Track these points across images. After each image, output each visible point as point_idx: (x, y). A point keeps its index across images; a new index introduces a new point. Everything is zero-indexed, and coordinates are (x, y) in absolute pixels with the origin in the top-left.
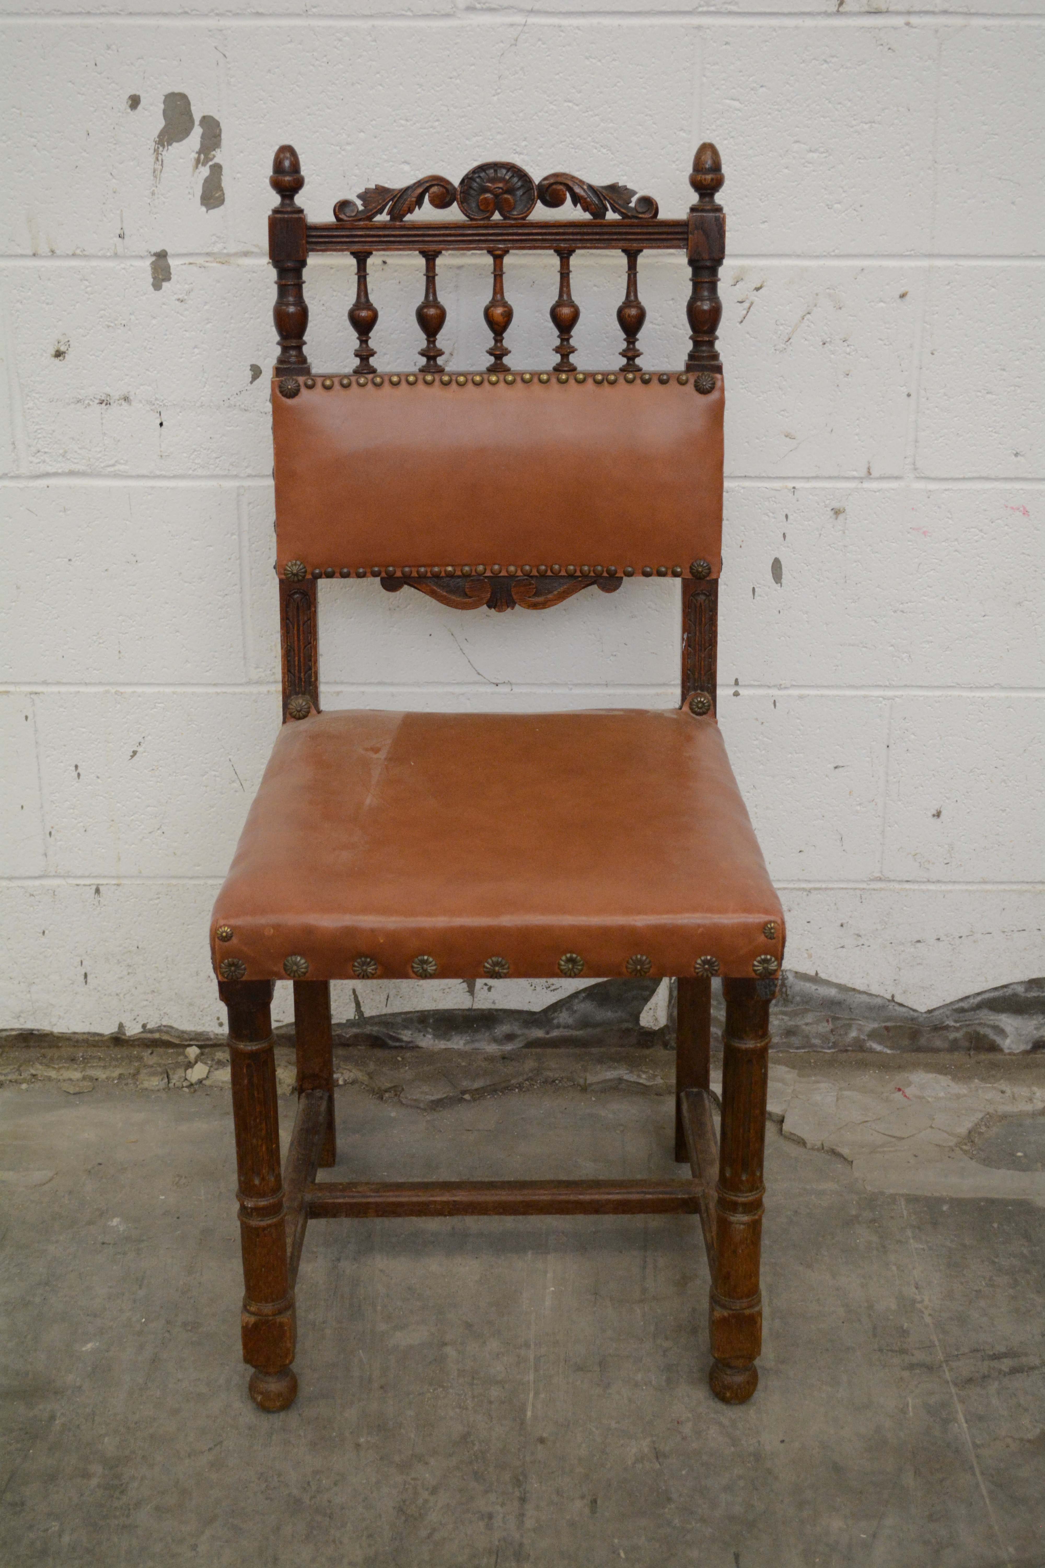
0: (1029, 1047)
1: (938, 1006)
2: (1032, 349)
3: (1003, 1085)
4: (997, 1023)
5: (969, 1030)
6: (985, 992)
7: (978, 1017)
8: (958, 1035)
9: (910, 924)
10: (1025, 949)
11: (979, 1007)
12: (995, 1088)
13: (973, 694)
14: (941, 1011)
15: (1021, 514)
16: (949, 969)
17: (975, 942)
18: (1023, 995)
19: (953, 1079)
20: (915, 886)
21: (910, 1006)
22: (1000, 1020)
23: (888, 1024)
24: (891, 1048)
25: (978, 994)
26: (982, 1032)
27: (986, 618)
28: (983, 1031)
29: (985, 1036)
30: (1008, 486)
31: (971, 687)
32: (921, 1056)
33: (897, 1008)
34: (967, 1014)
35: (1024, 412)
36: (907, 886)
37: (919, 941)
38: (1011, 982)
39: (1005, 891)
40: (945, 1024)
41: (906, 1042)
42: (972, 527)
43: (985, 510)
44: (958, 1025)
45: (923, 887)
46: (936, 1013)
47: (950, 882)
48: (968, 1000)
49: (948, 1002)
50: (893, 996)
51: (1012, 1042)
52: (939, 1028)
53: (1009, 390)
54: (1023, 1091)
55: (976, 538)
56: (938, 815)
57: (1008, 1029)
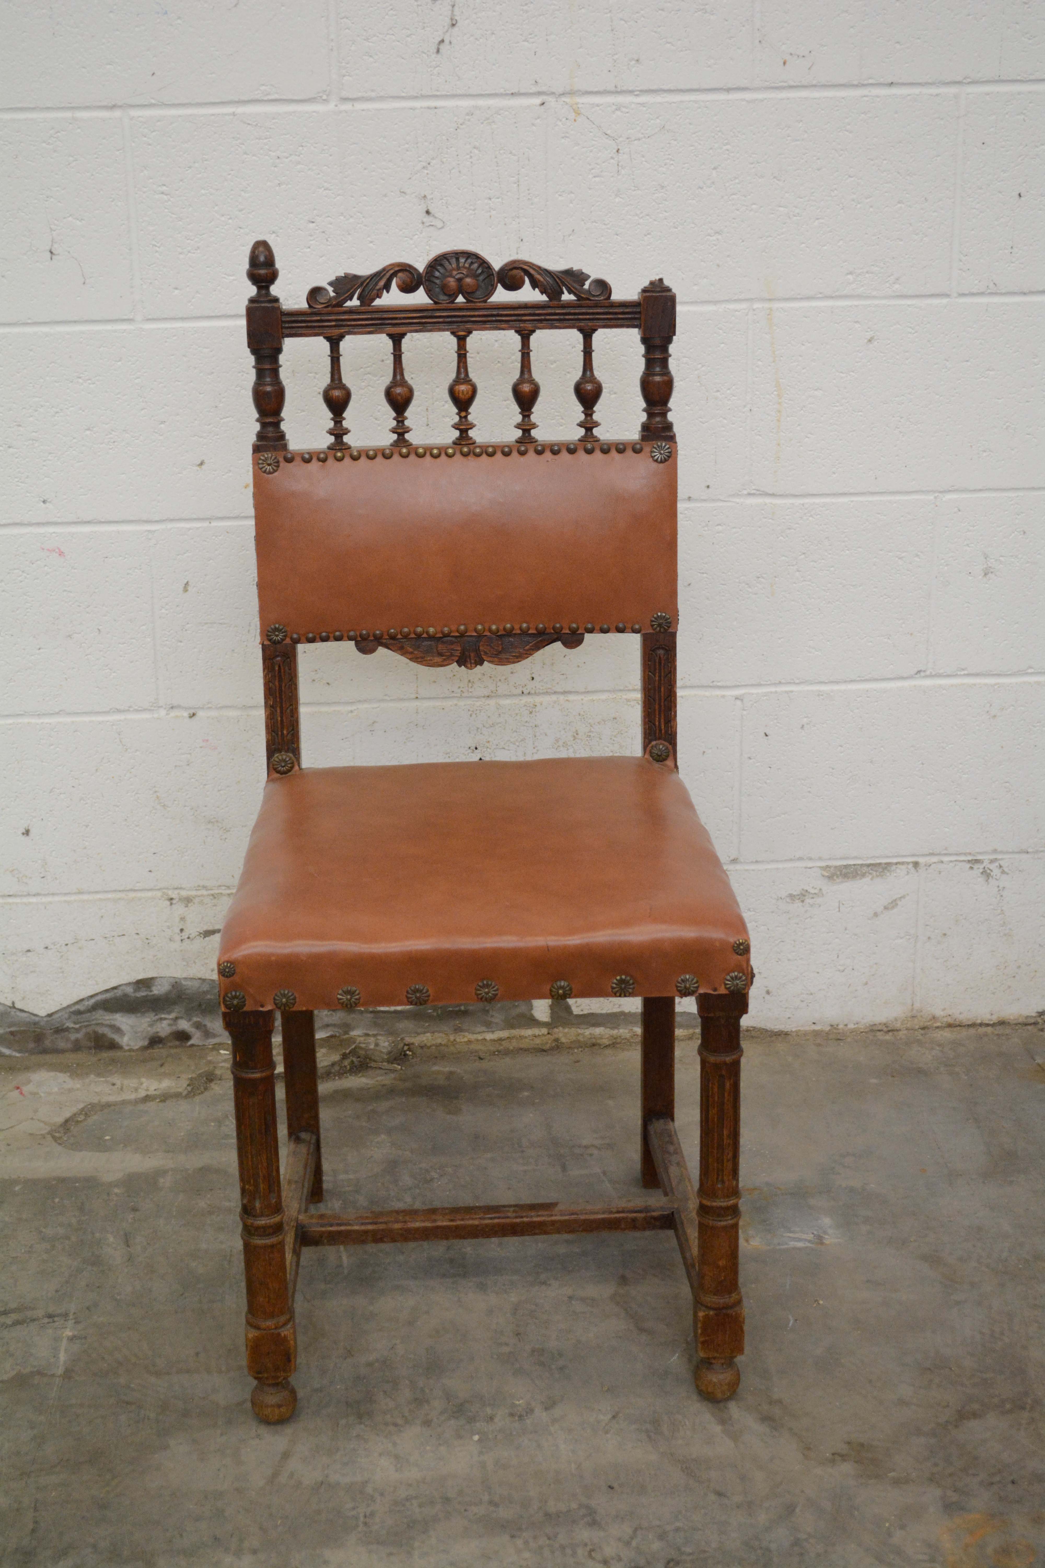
0: (146, 1043)
1: (56, 1009)
2: (42, 406)
3: (117, 1079)
4: (113, 1023)
5: (89, 1030)
6: (97, 994)
7: (94, 1018)
8: (79, 1036)
9: (18, 936)
10: (128, 952)
11: (94, 1008)
12: (107, 1082)
13: (41, 721)
14: (60, 1014)
15: (57, 555)
16: (61, 974)
17: (80, 948)
18: (133, 995)
19: (71, 1076)
20: (18, 900)
21: (31, 1011)
22: (116, 1019)
23: (12, 1029)
24: (20, 1051)
25: (92, 996)
26: (100, 1032)
27: (41, 650)
28: (101, 1030)
29: (104, 1035)
30: (42, 530)
31: (39, 715)
32: (48, 1058)
33: (18, 1013)
34: (84, 1016)
35: (45, 463)
36: (10, 900)
37: (29, 951)
38: (120, 983)
39: (100, 900)
40: (65, 1027)
41: (31, 1045)
42: (15, 569)
43: (24, 553)
44: (77, 1026)
45: (25, 900)
46: (55, 1016)
47: (48, 894)
48: (83, 1003)
49: (65, 1005)
50: (13, 1003)
51: (130, 1039)
52: (60, 1030)
53: (27, 443)
54: (131, 1082)
55: (20, 578)
56: (27, 833)
57: (124, 1027)
